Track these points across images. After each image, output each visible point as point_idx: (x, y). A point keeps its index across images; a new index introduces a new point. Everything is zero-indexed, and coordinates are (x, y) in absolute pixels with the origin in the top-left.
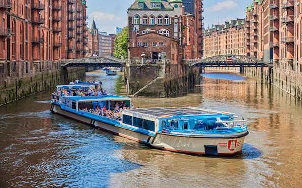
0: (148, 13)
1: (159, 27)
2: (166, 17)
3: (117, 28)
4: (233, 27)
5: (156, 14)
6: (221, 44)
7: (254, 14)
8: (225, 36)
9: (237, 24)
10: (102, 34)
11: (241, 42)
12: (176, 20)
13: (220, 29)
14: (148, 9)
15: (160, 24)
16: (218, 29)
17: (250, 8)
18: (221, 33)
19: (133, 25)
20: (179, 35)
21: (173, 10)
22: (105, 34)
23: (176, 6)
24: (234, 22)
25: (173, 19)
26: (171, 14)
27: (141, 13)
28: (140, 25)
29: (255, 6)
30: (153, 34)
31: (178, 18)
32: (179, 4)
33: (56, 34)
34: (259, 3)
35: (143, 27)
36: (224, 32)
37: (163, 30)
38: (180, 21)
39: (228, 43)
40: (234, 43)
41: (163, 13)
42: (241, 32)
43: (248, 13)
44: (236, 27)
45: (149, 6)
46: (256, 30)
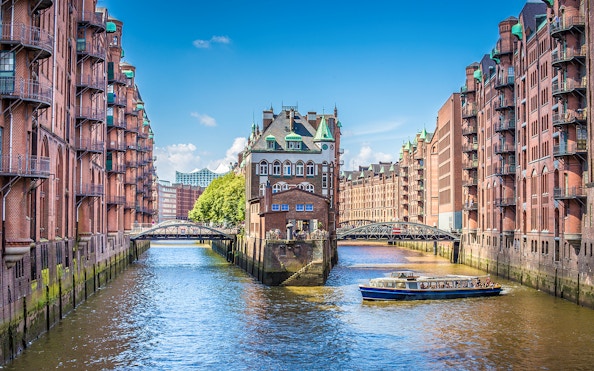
0: (282, 158)
1: (298, 179)
2: (310, 163)
3: (177, 173)
4: (375, 175)
5: (294, 158)
6: (355, 202)
7: (418, 156)
8: (361, 188)
9: (382, 171)
10: (163, 184)
11: (389, 198)
12: (325, 169)
13: (354, 178)
14: (282, 151)
15: (300, 174)
16: (350, 178)
17: (407, 147)
18: (355, 184)
19: (258, 176)
20: (329, 193)
21: (320, 153)
22: (167, 184)
23: (325, 147)
24: (377, 167)
25: (320, 166)
26: (317, 159)
27: (271, 158)
28: (269, 176)
29: (420, 144)
30: (297, 192)
31: (329, 166)
32: (329, 144)
33: (128, 189)
34: (427, 141)
35: (273, 180)
36: (360, 183)
37: (305, 184)
38: (332, 170)
39: (367, 200)
40: (376, 200)
41: (306, 158)
42: (389, 183)
43: (405, 154)
44: (381, 175)
45: (284, 147)
46: (421, 182)
